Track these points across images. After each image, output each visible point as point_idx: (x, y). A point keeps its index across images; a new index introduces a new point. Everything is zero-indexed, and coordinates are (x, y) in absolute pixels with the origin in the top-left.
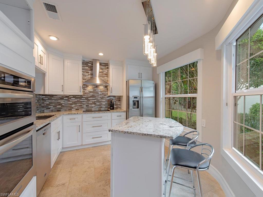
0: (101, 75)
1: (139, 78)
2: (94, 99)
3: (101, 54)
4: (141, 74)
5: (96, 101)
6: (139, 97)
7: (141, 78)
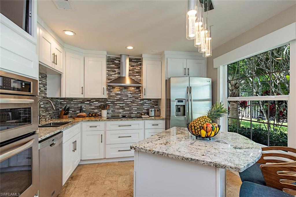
0: (131, 73)
1: (185, 75)
2: (122, 102)
3: (130, 48)
4: (188, 69)
5: (124, 105)
6: (186, 100)
7: (188, 75)
